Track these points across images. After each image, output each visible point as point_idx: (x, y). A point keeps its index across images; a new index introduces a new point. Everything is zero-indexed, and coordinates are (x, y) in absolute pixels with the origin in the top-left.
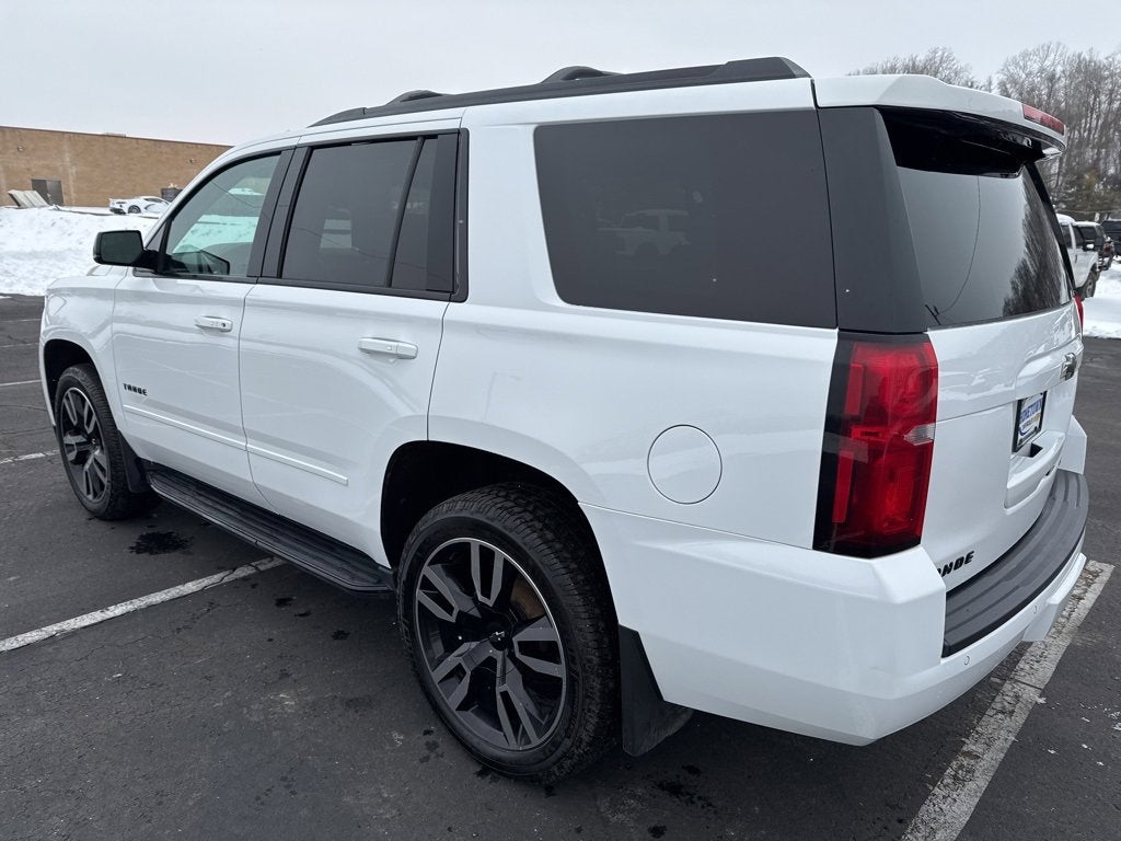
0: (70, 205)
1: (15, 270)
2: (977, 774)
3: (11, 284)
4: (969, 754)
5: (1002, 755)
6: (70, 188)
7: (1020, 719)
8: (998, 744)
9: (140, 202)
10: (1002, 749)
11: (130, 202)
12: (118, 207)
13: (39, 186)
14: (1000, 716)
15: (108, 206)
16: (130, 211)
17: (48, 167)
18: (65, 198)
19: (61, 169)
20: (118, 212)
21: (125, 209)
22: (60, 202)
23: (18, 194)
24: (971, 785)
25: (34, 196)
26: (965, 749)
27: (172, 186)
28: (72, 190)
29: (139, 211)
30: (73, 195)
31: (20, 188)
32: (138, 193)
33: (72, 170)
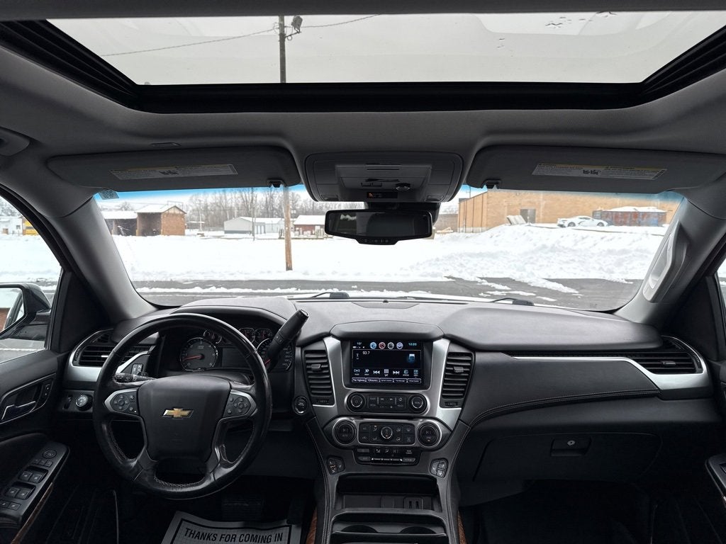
0: (538, 222)
1: (467, 263)
3: (461, 272)
6: (540, 213)
9: (576, 220)
11: (570, 220)
12: (562, 223)
13: (524, 213)
15: (556, 222)
16: (569, 225)
17: (530, 202)
18: (536, 219)
19: (537, 203)
20: (562, 226)
21: (566, 224)
22: (533, 221)
23: (511, 217)
25: (519, 218)
27: (599, 209)
28: (541, 214)
29: (574, 225)
30: (541, 217)
31: (514, 214)
32: (576, 215)
33: (543, 203)
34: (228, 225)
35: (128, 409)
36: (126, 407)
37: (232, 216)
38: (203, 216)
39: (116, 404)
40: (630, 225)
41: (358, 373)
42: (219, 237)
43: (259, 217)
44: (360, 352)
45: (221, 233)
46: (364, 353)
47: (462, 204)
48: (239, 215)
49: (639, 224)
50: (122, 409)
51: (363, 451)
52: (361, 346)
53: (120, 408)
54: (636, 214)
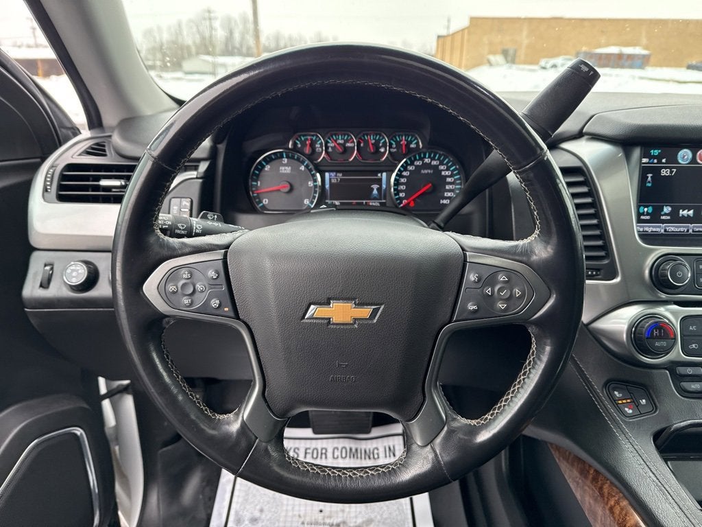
0: (519, 63)
9: (558, 61)
11: (552, 61)
12: (544, 65)
13: (505, 53)
15: (538, 64)
18: (517, 59)
20: (544, 68)
22: (513, 61)
25: (499, 58)
28: (522, 54)
31: (494, 53)
32: (557, 55)
33: (526, 42)
34: (187, 65)
35: (207, 303)
36: (200, 300)
37: (190, 55)
38: (159, 56)
39: (174, 293)
40: (613, 67)
41: (648, 214)
42: (179, 79)
43: (220, 55)
44: (656, 171)
45: (179, 74)
46: (664, 172)
47: (441, 40)
48: (198, 54)
49: (622, 67)
50: (191, 304)
51: (690, 371)
52: (659, 158)
53: (186, 301)
54: (620, 56)
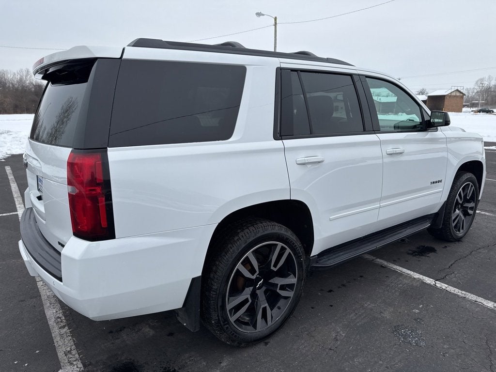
2: (55, 324)
4: (64, 327)
5: (53, 336)
7: (61, 355)
8: (58, 338)
10: (55, 337)
14: (69, 349)
24: (53, 320)
26: (67, 327)
